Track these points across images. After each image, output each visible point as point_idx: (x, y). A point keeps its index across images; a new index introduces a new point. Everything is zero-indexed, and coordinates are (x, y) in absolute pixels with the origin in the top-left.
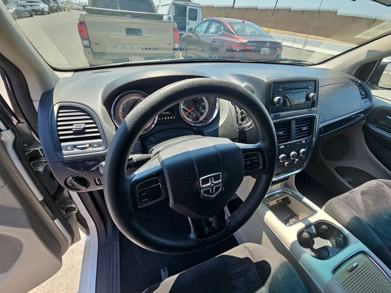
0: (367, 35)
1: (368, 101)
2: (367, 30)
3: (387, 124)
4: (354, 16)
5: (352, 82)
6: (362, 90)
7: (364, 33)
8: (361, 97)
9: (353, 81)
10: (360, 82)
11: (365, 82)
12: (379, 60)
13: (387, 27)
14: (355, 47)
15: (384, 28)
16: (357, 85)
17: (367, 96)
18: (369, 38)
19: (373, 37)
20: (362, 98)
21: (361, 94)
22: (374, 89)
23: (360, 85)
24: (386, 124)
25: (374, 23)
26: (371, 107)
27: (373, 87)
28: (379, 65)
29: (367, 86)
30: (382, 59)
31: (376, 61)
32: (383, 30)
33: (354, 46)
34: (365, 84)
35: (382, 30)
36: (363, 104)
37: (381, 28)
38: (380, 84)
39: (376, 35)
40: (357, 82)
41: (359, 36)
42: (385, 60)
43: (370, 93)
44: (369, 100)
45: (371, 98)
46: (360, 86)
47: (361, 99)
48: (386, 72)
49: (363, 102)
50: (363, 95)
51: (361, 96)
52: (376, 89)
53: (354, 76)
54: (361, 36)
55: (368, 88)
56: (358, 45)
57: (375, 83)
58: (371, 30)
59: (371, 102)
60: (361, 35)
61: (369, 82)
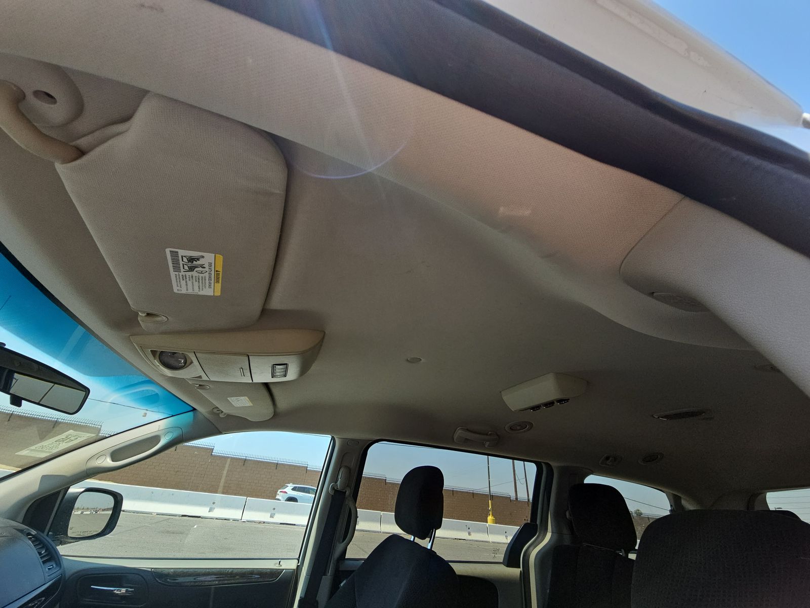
0: (38, 451)
1: (54, 565)
2: (38, 443)
3: (93, 602)
4: (11, 412)
5: (20, 534)
6: (40, 547)
7: (33, 448)
8: (41, 561)
9: (21, 531)
10: (34, 532)
11: (43, 532)
12: (64, 490)
13: (72, 438)
14: (15, 472)
15: (68, 440)
16: (30, 539)
17: (52, 557)
18: (43, 455)
19: (48, 454)
20: (44, 562)
21: (40, 554)
22: (62, 543)
23: (36, 538)
24: (90, 601)
25: (53, 427)
26: (61, 577)
27: (58, 540)
28: (64, 500)
29: (48, 539)
30: (69, 488)
31: (59, 492)
32: (66, 443)
33: (14, 470)
34: (43, 536)
35: (64, 444)
36: (47, 573)
37: (63, 440)
38: (70, 533)
39: (55, 451)
40: (29, 534)
41: (24, 452)
42: (73, 490)
43: (56, 552)
44: (57, 565)
45: (59, 559)
46: (36, 541)
47: (42, 563)
48: (79, 512)
49: (47, 569)
50: (44, 556)
51: (41, 558)
52: (65, 543)
53: (23, 523)
54: (28, 453)
55: (52, 543)
56: (20, 469)
57: (61, 532)
58: (45, 443)
59: (61, 567)
60: (28, 451)
61: (50, 533)
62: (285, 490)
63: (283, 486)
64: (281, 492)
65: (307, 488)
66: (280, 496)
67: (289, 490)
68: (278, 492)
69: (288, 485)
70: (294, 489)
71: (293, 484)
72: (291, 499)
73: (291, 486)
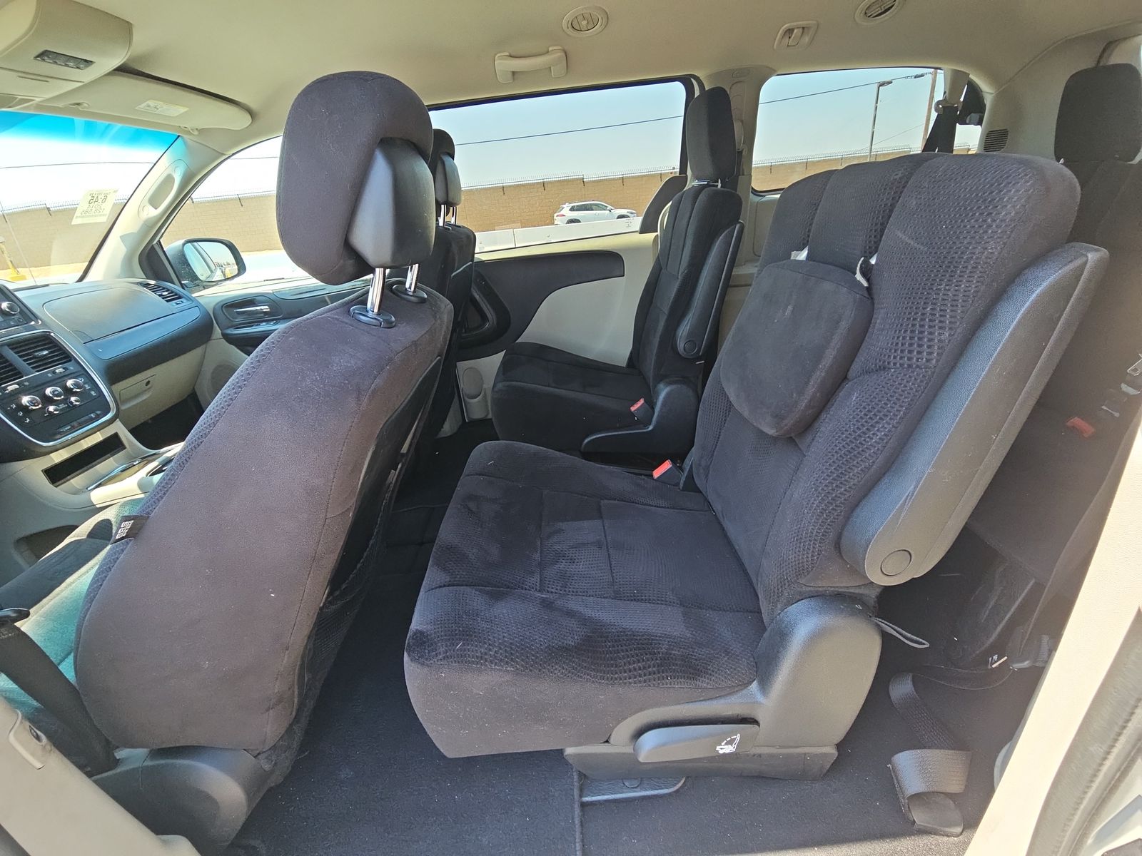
0: (89, 216)
7: (78, 214)
9: (138, 284)
10: (152, 282)
12: (156, 246)
17: (180, 296)
21: (161, 295)
31: (153, 248)
40: (147, 284)
41: (78, 221)
46: (158, 288)
50: (168, 297)
54: (83, 220)
60: (80, 219)
62: (562, 212)
63: (559, 208)
64: (558, 216)
65: (588, 204)
66: (558, 220)
67: (566, 210)
68: (555, 217)
69: (564, 206)
70: (572, 209)
71: (570, 203)
72: (572, 221)
73: (567, 207)
